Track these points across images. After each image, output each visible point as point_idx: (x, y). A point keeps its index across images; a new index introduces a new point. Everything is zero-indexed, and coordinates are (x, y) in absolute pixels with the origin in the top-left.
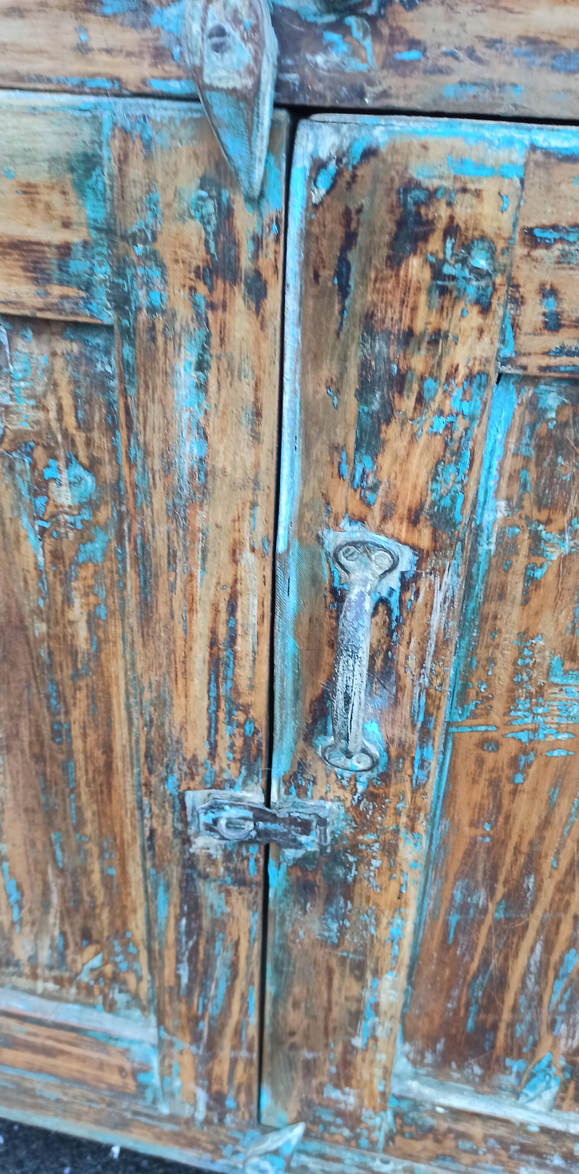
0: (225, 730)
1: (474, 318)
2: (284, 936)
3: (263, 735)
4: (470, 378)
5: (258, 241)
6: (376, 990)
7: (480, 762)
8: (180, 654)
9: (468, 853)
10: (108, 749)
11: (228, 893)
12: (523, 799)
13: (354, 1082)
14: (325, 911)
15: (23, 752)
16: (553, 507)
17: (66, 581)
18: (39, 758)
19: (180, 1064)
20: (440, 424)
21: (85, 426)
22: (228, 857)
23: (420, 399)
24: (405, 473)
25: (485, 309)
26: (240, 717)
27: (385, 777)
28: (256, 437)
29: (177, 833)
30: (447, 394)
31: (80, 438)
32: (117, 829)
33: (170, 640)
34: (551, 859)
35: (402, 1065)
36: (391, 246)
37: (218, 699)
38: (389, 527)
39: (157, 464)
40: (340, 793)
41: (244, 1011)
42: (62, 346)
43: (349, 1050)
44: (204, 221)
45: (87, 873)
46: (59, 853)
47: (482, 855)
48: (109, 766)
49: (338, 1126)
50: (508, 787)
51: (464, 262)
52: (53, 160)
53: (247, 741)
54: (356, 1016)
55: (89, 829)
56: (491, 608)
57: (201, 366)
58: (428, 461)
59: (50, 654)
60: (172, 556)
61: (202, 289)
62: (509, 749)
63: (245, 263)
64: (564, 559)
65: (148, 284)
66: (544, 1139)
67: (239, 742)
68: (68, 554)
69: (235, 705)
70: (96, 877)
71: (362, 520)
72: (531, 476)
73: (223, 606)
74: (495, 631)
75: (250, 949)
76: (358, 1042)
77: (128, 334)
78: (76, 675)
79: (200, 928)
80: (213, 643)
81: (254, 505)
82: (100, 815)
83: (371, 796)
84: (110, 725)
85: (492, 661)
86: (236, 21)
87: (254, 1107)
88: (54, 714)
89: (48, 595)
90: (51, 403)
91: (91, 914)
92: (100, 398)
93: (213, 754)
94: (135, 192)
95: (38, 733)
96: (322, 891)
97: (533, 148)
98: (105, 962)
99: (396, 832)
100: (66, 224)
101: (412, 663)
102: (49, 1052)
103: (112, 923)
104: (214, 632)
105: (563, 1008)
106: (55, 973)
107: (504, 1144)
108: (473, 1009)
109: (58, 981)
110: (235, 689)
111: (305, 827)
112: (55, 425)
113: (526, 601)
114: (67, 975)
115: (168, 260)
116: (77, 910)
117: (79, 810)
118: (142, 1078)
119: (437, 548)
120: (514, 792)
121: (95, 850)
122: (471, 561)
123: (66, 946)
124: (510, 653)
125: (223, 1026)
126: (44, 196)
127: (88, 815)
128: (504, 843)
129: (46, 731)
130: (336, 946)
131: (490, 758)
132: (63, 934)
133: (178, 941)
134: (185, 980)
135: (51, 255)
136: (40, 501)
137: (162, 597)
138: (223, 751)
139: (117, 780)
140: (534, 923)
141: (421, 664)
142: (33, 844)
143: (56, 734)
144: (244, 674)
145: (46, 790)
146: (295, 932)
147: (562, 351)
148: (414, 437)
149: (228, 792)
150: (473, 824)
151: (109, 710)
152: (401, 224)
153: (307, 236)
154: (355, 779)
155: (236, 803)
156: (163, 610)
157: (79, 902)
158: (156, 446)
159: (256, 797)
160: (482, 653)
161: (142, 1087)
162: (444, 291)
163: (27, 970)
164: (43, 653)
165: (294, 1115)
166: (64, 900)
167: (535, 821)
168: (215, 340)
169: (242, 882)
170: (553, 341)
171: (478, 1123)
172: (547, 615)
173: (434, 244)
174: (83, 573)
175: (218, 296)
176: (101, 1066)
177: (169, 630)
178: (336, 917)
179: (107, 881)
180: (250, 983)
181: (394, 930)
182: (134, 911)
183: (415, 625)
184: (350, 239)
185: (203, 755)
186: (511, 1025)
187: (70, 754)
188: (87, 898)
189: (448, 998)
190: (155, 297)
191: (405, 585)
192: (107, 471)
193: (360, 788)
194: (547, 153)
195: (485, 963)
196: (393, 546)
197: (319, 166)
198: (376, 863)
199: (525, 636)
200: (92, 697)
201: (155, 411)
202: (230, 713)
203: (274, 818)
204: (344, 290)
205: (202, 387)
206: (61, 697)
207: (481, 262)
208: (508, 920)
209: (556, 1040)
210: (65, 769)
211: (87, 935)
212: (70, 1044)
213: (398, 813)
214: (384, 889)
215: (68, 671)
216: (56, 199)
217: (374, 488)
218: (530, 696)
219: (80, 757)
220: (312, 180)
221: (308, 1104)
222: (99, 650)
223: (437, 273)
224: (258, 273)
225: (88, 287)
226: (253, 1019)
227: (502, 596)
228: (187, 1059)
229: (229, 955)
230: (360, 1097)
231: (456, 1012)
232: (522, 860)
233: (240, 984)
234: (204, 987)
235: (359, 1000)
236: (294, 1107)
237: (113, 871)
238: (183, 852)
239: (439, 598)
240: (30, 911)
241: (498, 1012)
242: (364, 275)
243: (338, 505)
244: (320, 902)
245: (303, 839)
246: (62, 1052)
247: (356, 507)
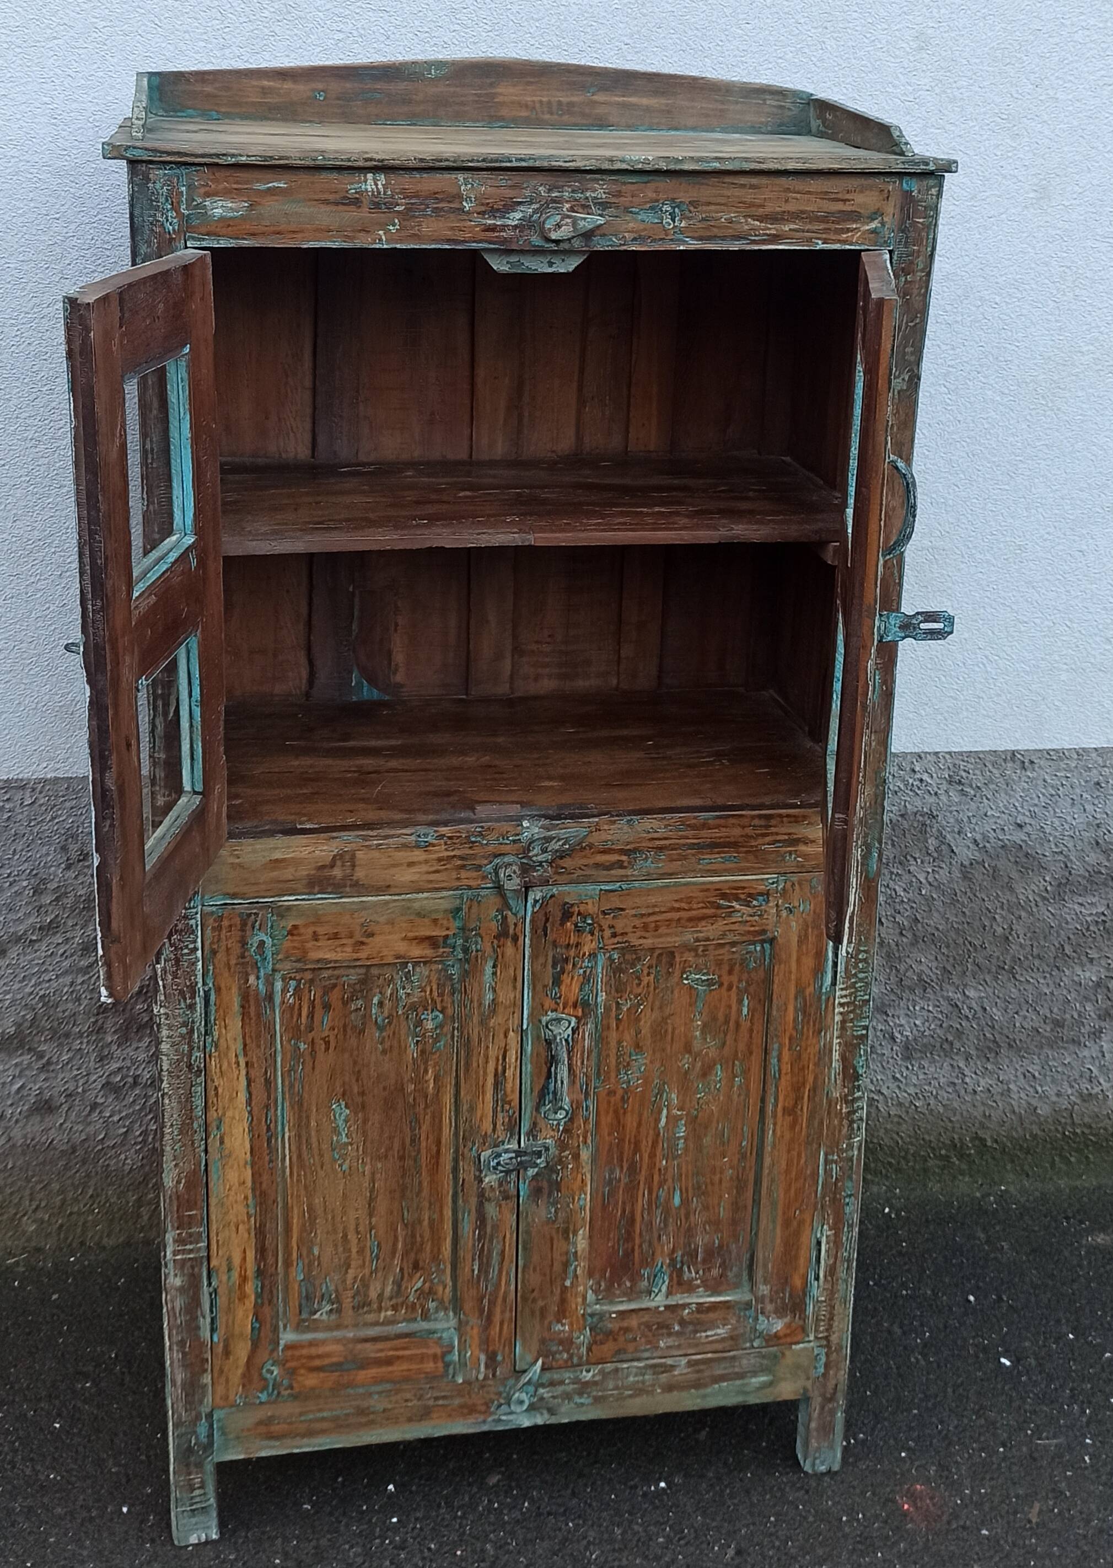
0: (500, 1115)
1: (590, 937)
2: (528, 1224)
3: (517, 1114)
4: (590, 955)
5: (515, 925)
6: (575, 1244)
7: (609, 1102)
8: (481, 1083)
9: (609, 1150)
10: (439, 1143)
11: (500, 1206)
12: (629, 1114)
13: (567, 1314)
14: (549, 1202)
15: (394, 1157)
16: (622, 991)
17: (426, 1063)
18: (402, 1158)
19: (471, 1337)
20: (581, 971)
21: (441, 995)
22: (501, 1184)
23: (574, 965)
24: (570, 991)
25: (592, 934)
26: (507, 1107)
27: (571, 1120)
28: (515, 988)
29: (476, 1178)
30: (583, 962)
31: (438, 1000)
32: (439, 1189)
33: (478, 1078)
34: (644, 1142)
35: (590, 1296)
36: (561, 920)
37: (497, 1101)
38: (566, 1011)
39: (476, 1005)
40: (552, 1133)
41: (508, 1283)
42: (434, 967)
43: (564, 1289)
44: (498, 921)
45: (420, 1222)
46: (406, 1213)
47: (615, 1149)
48: (438, 1152)
49: (560, 1353)
50: (622, 1111)
51: (584, 922)
52: (446, 911)
53: (510, 1118)
54: (566, 1265)
55: (425, 1193)
56: (605, 1033)
57: (495, 966)
58: (579, 984)
59: (414, 1099)
60: (480, 1041)
61: (496, 941)
62: (620, 1093)
63: (511, 931)
64: (628, 1010)
65: (476, 943)
66: (668, 1314)
67: (507, 1120)
68: (428, 1048)
69: (505, 1102)
70: (426, 1223)
71: (556, 1010)
72: (613, 982)
73: (500, 1057)
74: (608, 1043)
75: (511, 1238)
76: (568, 1283)
77: (467, 961)
78: (427, 1106)
79: (486, 1233)
80: (496, 1075)
81: (514, 1013)
82: (432, 1182)
83: (565, 1131)
84: (440, 1129)
85: (608, 1056)
86: (515, 872)
87: (512, 1356)
88: (413, 1130)
89: (416, 1070)
90: (428, 989)
91: (421, 1250)
92: (449, 983)
93: (494, 1130)
94: (473, 916)
95: (403, 1144)
96: (546, 1191)
97: (601, 890)
98: (424, 1282)
99: (579, 1146)
100: (448, 929)
101: (579, 1063)
102: (389, 1361)
103: (432, 1251)
104: (496, 1070)
105: (662, 1225)
106: (394, 1302)
107: (648, 1326)
108: (621, 1243)
109: (395, 1308)
110: (505, 1094)
111: (539, 1155)
112: (428, 997)
113: (617, 1028)
114: (400, 1300)
115: (484, 935)
116: (412, 1249)
117: (420, 1183)
118: (448, 1358)
119: (585, 1015)
120: (625, 1113)
121: (427, 1205)
122: (596, 1017)
123: (402, 1278)
124: (614, 1051)
125: (497, 1297)
126: (441, 922)
127: (425, 1184)
128: (623, 1140)
129: (408, 1141)
130: (554, 1222)
131: (612, 1100)
132: (401, 1269)
133: (474, 1245)
134: (476, 1272)
135: (441, 940)
136: (419, 1029)
137: (474, 1059)
138: (500, 1127)
139: (442, 1160)
140: (642, 1179)
141: (582, 1063)
142: (392, 1213)
143: (413, 1141)
144: (509, 1086)
145: (403, 1176)
146: (534, 1220)
147: (618, 943)
148: (573, 978)
149: (502, 1147)
150: (609, 1135)
151: (441, 1121)
152: (563, 914)
153: (532, 921)
154: (558, 1124)
155: (507, 1151)
156: (475, 1065)
157: (413, 1244)
158: (476, 999)
159: (514, 1146)
160: (604, 1054)
161: (447, 1365)
162: (579, 931)
163: (375, 1306)
164: (411, 1100)
165: (535, 1354)
166: (405, 1244)
167: (635, 1124)
168: (500, 957)
169: (506, 1197)
170: (616, 940)
171: (634, 1316)
172: (626, 1032)
173: (574, 918)
174: (434, 1057)
175: (501, 943)
176: (422, 1358)
177: (477, 1073)
178: (554, 1204)
179: (432, 1222)
180: (512, 1262)
181: (581, 1203)
182: (445, 1239)
183: (579, 1046)
184: (547, 920)
185: (490, 1131)
186: (640, 1246)
187: (419, 1151)
188: (418, 1239)
189: (609, 1239)
190: (479, 947)
191: (574, 1031)
192: (449, 1011)
193: (561, 1128)
194: (606, 891)
195: (624, 1211)
196: (568, 1018)
197: (536, 901)
198: (570, 1166)
199: (619, 1042)
200: (433, 1117)
201: (476, 985)
202: (503, 1106)
203: (525, 1153)
204: (546, 935)
205: (494, 974)
206: (418, 1121)
207: (590, 922)
208: (631, 1181)
209: (663, 1246)
210: (415, 1161)
211: (416, 1266)
212: (404, 1349)
213: (578, 1136)
214: (575, 1179)
215: (422, 1106)
216: (445, 922)
217: (560, 998)
218: (624, 1067)
219: (423, 1151)
220: (534, 906)
221: (543, 1341)
222: (438, 1091)
223: (576, 926)
224: (515, 934)
225: (454, 947)
226: (513, 1287)
227: (608, 1028)
228: (475, 1331)
229: (500, 1247)
230: (571, 1325)
231: (613, 1247)
232: (632, 1146)
233: (506, 1263)
234: (487, 1272)
235: (567, 1253)
236: (535, 1346)
237: (435, 1216)
238: (478, 1189)
239: (587, 1034)
240: (384, 1260)
241: (633, 1240)
242: (552, 930)
243: (546, 1006)
244: (545, 1197)
245: (538, 1161)
246: (398, 1358)
247: (553, 1006)
